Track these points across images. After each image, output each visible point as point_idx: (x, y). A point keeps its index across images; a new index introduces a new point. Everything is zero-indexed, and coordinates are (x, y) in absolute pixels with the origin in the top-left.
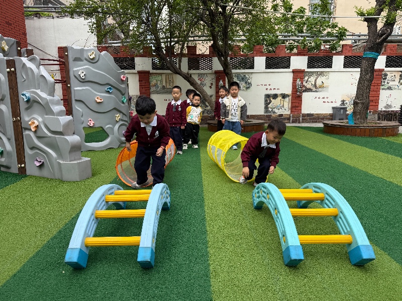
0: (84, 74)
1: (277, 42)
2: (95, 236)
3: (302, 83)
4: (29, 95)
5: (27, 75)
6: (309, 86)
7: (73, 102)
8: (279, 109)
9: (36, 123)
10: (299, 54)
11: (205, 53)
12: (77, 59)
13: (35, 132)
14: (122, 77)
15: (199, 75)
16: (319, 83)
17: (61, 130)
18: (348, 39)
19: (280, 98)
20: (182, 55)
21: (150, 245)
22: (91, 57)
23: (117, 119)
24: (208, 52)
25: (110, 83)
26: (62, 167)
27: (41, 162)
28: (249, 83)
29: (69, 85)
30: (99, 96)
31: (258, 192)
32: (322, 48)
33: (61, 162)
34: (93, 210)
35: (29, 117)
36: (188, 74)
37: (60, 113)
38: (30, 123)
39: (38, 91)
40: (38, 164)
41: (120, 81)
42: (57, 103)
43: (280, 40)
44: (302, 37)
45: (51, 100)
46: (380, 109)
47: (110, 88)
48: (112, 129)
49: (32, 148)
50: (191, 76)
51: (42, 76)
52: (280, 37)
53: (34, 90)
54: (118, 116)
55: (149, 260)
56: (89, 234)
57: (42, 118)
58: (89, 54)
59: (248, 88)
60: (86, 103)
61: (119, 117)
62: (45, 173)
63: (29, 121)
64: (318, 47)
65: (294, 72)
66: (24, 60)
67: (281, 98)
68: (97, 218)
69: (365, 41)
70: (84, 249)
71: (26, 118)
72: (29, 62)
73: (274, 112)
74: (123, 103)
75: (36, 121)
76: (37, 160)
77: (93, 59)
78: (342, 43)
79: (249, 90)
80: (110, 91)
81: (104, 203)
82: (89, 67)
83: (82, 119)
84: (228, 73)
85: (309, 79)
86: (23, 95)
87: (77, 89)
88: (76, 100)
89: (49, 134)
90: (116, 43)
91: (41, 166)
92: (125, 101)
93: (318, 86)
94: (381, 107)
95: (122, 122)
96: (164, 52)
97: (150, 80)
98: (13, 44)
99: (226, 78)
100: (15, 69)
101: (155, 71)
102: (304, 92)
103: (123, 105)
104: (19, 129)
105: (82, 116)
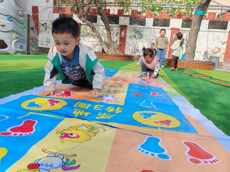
10: (176, 18)
24: (116, 13)
25: (10, 15)
30: (2, 21)
41: (19, 15)
47: (10, 18)
48: (10, 42)
61: (17, 36)
65: (172, 29)
74: (21, 28)
79: (141, 39)
95: (19, 40)
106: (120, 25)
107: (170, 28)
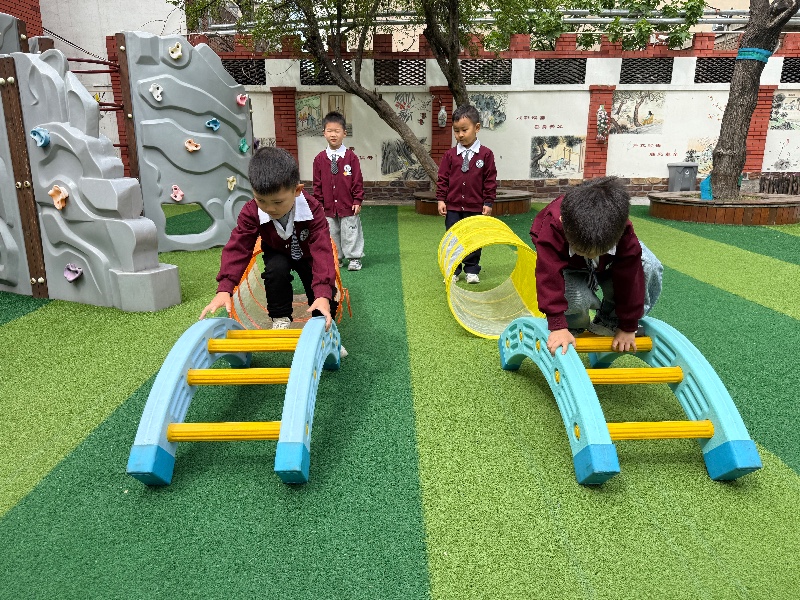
0: (160, 91)
1: (558, 28)
2: (187, 420)
3: (609, 114)
4: (46, 134)
5: (41, 91)
6: (622, 120)
7: (140, 150)
8: (560, 169)
9: (65, 193)
10: (604, 53)
11: (411, 51)
12: (145, 60)
13: (63, 211)
14: (239, 97)
15: (398, 95)
16: (643, 114)
17: (114, 206)
18: (706, 23)
19: (562, 146)
20: (361, 54)
21: (299, 439)
22: (175, 56)
23: (231, 187)
24: (416, 48)
25: (215, 111)
26: (120, 282)
27: (77, 272)
28: (500, 114)
29: (130, 115)
30: (192, 137)
31: (514, 337)
32: (653, 40)
33: (119, 273)
34: (184, 370)
35: (48, 179)
36: (375, 93)
37: (111, 173)
38: (51, 192)
39: (66, 126)
40: (71, 277)
41: (235, 106)
42: (106, 151)
43: (564, 23)
44: (610, 17)
45: (92, 145)
46: (764, 170)
47: (215, 122)
48: (221, 207)
49: (58, 245)
50: (381, 99)
51: (72, 93)
52: (566, 18)
53: (59, 124)
54: (232, 181)
55: (298, 469)
56: (176, 416)
57: (76, 182)
58: (170, 49)
59: (497, 124)
60: (166, 153)
61: (235, 183)
62: (86, 295)
63: (50, 187)
64: (643, 38)
65: (593, 90)
66: (35, 58)
67: (565, 145)
68: (191, 385)
69: (741, 26)
70: (167, 448)
71: (42, 181)
72: (45, 64)
73: (551, 175)
74: (242, 152)
75: (62, 189)
76: (69, 270)
77: (177, 60)
78: (693, 29)
79: (499, 128)
80: (215, 129)
81: (205, 355)
82: (170, 76)
83: (159, 186)
84: (457, 92)
85: (623, 108)
86: (35, 133)
87: (147, 122)
88: (145, 147)
89: (92, 216)
90: (226, 29)
91: (78, 281)
92: (245, 150)
93: (640, 121)
94: (769, 165)
95: (239, 194)
96: (326, 48)
97: (297, 107)
98: (10, 27)
99: (454, 102)
100: (16, 80)
101: (306, 88)
102: (611, 132)
103: (241, 157)
104: (29, 204)
105: (159, 180)
106: (431, 88)
107: (586, 86)
